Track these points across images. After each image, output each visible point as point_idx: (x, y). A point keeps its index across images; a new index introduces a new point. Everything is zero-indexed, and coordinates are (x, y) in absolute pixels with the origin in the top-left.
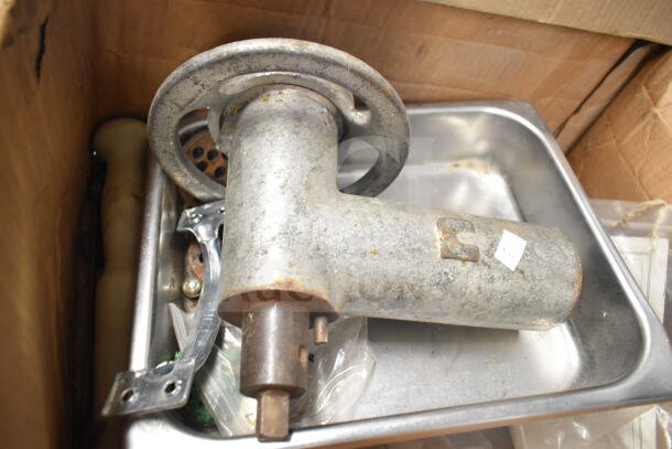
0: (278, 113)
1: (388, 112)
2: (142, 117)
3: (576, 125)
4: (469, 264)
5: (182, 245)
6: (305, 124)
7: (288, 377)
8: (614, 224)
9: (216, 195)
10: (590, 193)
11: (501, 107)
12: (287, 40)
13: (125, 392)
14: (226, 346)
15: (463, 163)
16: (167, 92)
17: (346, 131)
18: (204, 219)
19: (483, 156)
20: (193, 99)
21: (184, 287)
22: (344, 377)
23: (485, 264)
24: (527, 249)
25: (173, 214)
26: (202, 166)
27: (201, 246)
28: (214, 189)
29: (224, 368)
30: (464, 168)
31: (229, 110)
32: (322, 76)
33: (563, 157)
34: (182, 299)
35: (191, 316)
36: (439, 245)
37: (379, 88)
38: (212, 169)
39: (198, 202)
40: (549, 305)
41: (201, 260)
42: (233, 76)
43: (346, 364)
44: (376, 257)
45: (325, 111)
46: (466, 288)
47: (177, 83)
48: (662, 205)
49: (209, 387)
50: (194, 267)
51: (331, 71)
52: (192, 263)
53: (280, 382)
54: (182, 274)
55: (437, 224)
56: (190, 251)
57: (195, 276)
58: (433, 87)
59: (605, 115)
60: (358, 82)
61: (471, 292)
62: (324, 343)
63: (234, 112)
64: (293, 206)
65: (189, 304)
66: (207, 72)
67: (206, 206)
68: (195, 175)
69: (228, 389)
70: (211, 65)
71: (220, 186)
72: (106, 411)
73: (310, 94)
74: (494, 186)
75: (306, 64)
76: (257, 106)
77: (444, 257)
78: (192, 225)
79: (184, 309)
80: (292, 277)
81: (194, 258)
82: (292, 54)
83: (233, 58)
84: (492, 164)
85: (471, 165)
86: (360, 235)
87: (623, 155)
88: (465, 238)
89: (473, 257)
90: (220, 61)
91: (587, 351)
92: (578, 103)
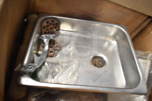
8: (139, 56)
15: (108, 37)
18: (46, 37)
21: (38, 52)
48: (150, 53)
57: (41, 50)
58: (103, 19)
65: (38, 56)
78: (43, 38)
81: (42, 47)
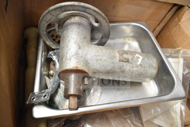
0: (74, 23)
1: (104, 23)
2: (37, 26)
3: (159, 29)
4: (126, 63)
5: (49, 61)
6: (81, 26)
7: (77, 92)
8: (168, 55)
9: (58, 47)
10: (162, 47)
11: (136, 23)
12: (75, 2)
13: (33, 98)
14: (61, 88)
15: (127, 39)
16: (43, 18)
18: (55, 54)
19: (132, 37)
20: (50, 19)
21: (49, 73)
22: (93, 95)
23: (131, 63)
24: (142, 59)
25: (46, 53)
26: (54, 40)
27: (54, 61)
28: (57, 46)
29: (60, 93)
30: (127, 40)
31: (60, 23)
32: (85, 12)
33: (155, 38)
34: (49, 76)
35: (51, 80)
36: (118, 58)
37: (101, 15)
38: (57, 40)
39: (53, 50)
40: (149, 74)
41: (54, 65)
42: (61, 13)
43: (94, 92)
44: (100, 61)
45: (87, 23)
46: (126, 69)
47: (46, 15)
48: (181, 49)
49: (56, 98)
50: (52, 67)
51: (87, 10)
52: (52, 66)
53: (75, 93)
54: (49, 69)
55: (118, 52)
56: (51, 63)
57: (52, 70)
58: (118, 18)
59: (166, 26)
60: (95, 14)
61: (127, 71)
62: (87, 84)
63: (62, 23)
64: (78, 47)
65: (51, 77)
66: (54, 11)
67: (55, 51)
68: (52, 42)
69: (62, 99)
70: (55, 9)
71: (59, 45)
72: (27, 103)
73: (82, 18)
75: (80, 8)
76: (69, 21)
77: (119, 61)
78: (52, 56)
79: (49, 78)
80: (78, 65)
81: (52, 65)
82: (77, 6)
83: (61, 7)
84: (135, 39)
85: (129, 40)
86: (96, 55)
87: (171, 37)
88: (125, 56)
89: (128, 61)
90: (57, 8)
91: (160, 88)
92: (159, 23)
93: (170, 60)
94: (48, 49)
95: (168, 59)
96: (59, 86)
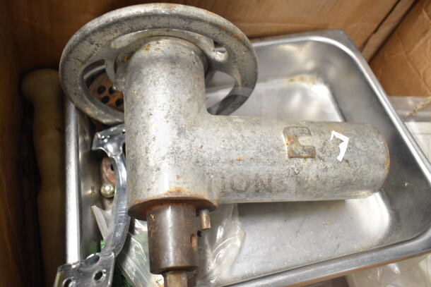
0: (158, 59)
1: (240, 51)
3: (376, 41)
4: (309, 160)
5: (95, 161)
6: (179, 66)
8: (407, 113)
9: (118, 120)
10: (388, 92)
11: (322, 35)
12: (158, 5)
14: (137, 232)
15: (297, 78)
16: (70, 52)
17: (210, 67)
18: (111, 139)
19: (311, 72)
20: (91, 55)
21: (102, 191)
22: (224, 246)
23: (320, 158)
24: (349, 144)
25: (87, 138)
26: (105, 100)
27: (111, 160)
28: (116, 116)
29: (137, 249)
30: (297, 82)
31: (120, 58)
32: (188, 29)
35: (109, 212)
36: (286, 148)
37: (232, 34)
38: (113, 101)
39: (107, 126)
40: (367, 182)
41: (112, 169)
42: (120, 36)
43: (224, 237)
44: (241, 163)
46: (308, 177)
47: (77, 44)
49: (127, 264)
50: (107, 175)
51: (194, 25)
52: (107, 172)
53: (179, 265)
54: (100, 181)
55: (284, 132)
56: (103, 163)
59: (396, 33)
60: (217, 32)
61: (312, 180)
62: (208, 229)
63: (124, 60)
64: (176, 132)
65: (107, 202)
66: (99, 35)
67: (112, 130)
68: (100, 108)
69: (142, 264)
70: (102, 29)
71: (120, 113)
73: (180, 41)
74: (320, 93)
75: (174, 22)
76: (142, 54)
77: (291, 157)
78: (103, 145)
79: (103, 208)
80: (180, 186)
81: (107, 168)
82: (163, 15)
83: (118, 22)
84: (318, 77)
85: (302, 80)
86: (227, 147)
87: (411, 62)
88: (305, 141)
89: (311, 154)
90: (108, 26)
92: (376, 26)
93: (412, 125)
94: (92, 126)
95: (406, 123)
96: (131, 229)
